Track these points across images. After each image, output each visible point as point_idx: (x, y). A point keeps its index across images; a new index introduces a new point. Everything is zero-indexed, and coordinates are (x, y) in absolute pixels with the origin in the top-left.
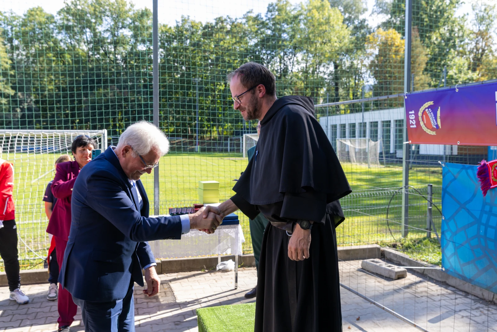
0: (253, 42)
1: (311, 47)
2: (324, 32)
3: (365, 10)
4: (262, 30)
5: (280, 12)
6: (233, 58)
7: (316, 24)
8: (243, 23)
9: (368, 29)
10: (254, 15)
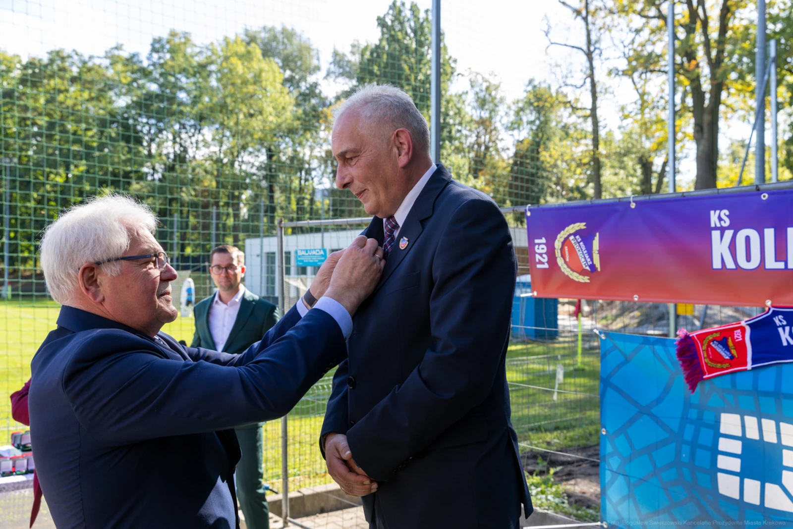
0: (122, 102)
1: (228, 118)
2: (252, 96)
3: (318, 68)
4: (141, 82)
5: (174, 55)
6: (84, 126)
7: (239, 81)
8: (103, 66)
9: (321, 98)
10: (125, 54)
